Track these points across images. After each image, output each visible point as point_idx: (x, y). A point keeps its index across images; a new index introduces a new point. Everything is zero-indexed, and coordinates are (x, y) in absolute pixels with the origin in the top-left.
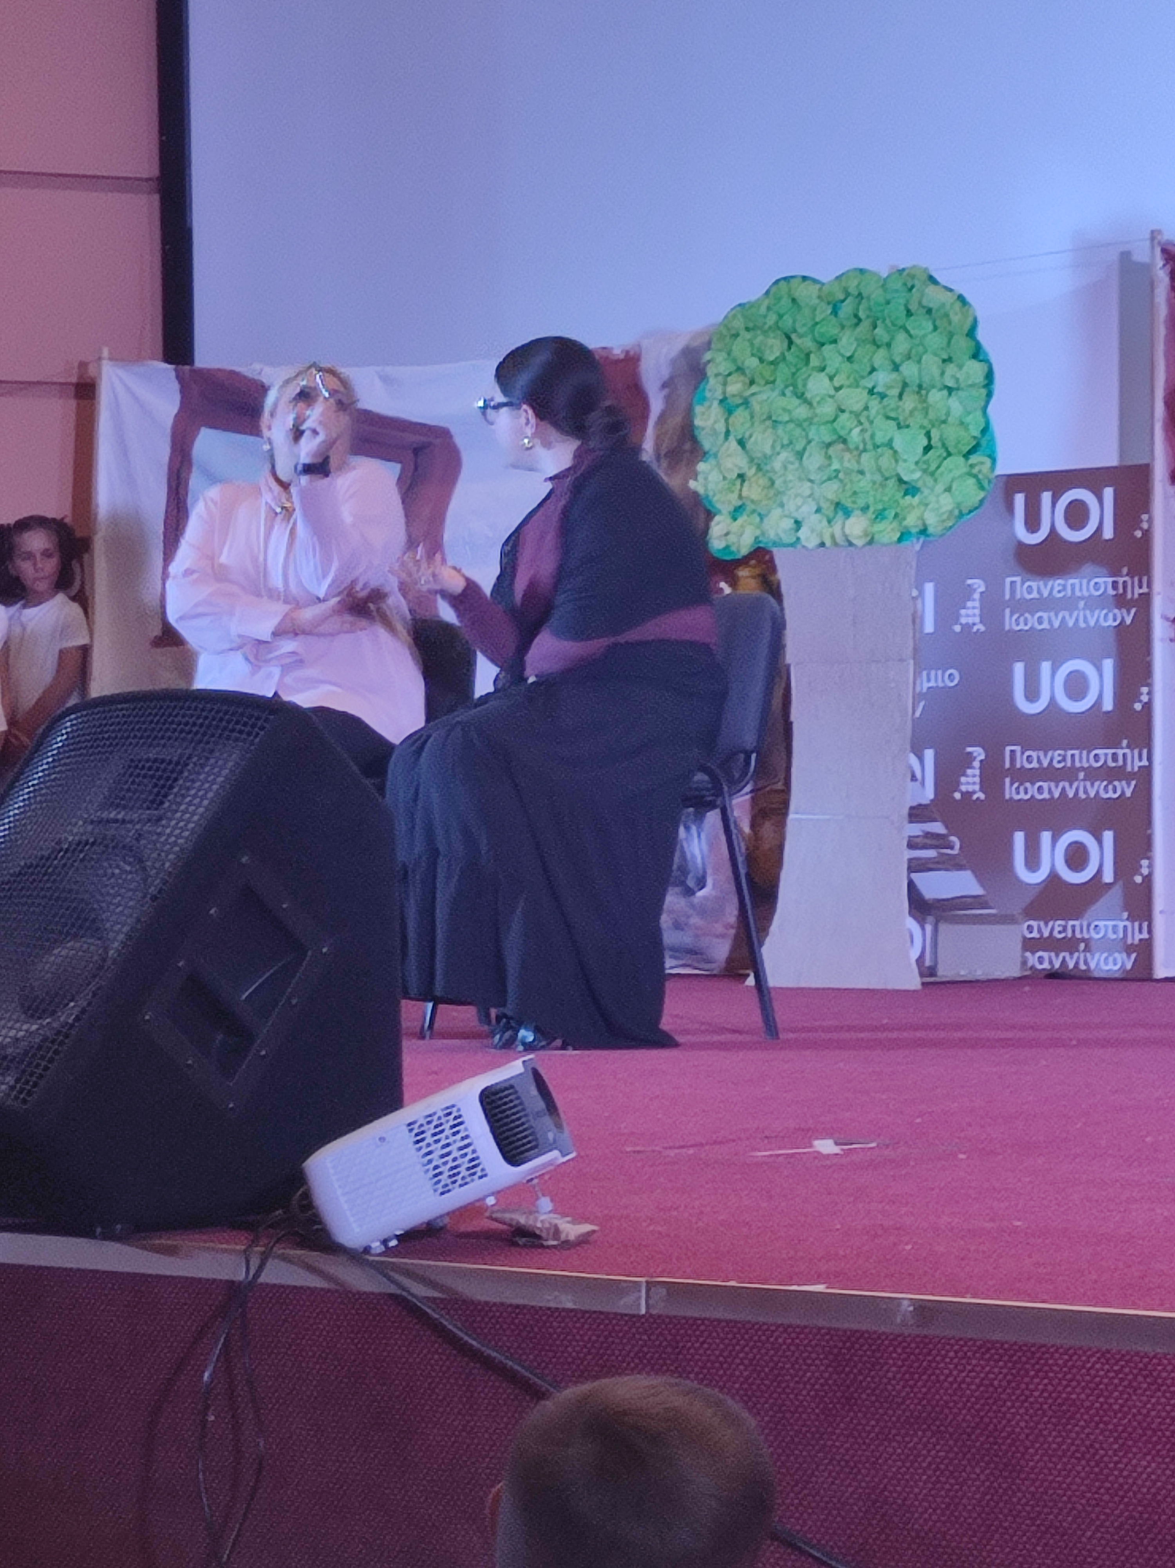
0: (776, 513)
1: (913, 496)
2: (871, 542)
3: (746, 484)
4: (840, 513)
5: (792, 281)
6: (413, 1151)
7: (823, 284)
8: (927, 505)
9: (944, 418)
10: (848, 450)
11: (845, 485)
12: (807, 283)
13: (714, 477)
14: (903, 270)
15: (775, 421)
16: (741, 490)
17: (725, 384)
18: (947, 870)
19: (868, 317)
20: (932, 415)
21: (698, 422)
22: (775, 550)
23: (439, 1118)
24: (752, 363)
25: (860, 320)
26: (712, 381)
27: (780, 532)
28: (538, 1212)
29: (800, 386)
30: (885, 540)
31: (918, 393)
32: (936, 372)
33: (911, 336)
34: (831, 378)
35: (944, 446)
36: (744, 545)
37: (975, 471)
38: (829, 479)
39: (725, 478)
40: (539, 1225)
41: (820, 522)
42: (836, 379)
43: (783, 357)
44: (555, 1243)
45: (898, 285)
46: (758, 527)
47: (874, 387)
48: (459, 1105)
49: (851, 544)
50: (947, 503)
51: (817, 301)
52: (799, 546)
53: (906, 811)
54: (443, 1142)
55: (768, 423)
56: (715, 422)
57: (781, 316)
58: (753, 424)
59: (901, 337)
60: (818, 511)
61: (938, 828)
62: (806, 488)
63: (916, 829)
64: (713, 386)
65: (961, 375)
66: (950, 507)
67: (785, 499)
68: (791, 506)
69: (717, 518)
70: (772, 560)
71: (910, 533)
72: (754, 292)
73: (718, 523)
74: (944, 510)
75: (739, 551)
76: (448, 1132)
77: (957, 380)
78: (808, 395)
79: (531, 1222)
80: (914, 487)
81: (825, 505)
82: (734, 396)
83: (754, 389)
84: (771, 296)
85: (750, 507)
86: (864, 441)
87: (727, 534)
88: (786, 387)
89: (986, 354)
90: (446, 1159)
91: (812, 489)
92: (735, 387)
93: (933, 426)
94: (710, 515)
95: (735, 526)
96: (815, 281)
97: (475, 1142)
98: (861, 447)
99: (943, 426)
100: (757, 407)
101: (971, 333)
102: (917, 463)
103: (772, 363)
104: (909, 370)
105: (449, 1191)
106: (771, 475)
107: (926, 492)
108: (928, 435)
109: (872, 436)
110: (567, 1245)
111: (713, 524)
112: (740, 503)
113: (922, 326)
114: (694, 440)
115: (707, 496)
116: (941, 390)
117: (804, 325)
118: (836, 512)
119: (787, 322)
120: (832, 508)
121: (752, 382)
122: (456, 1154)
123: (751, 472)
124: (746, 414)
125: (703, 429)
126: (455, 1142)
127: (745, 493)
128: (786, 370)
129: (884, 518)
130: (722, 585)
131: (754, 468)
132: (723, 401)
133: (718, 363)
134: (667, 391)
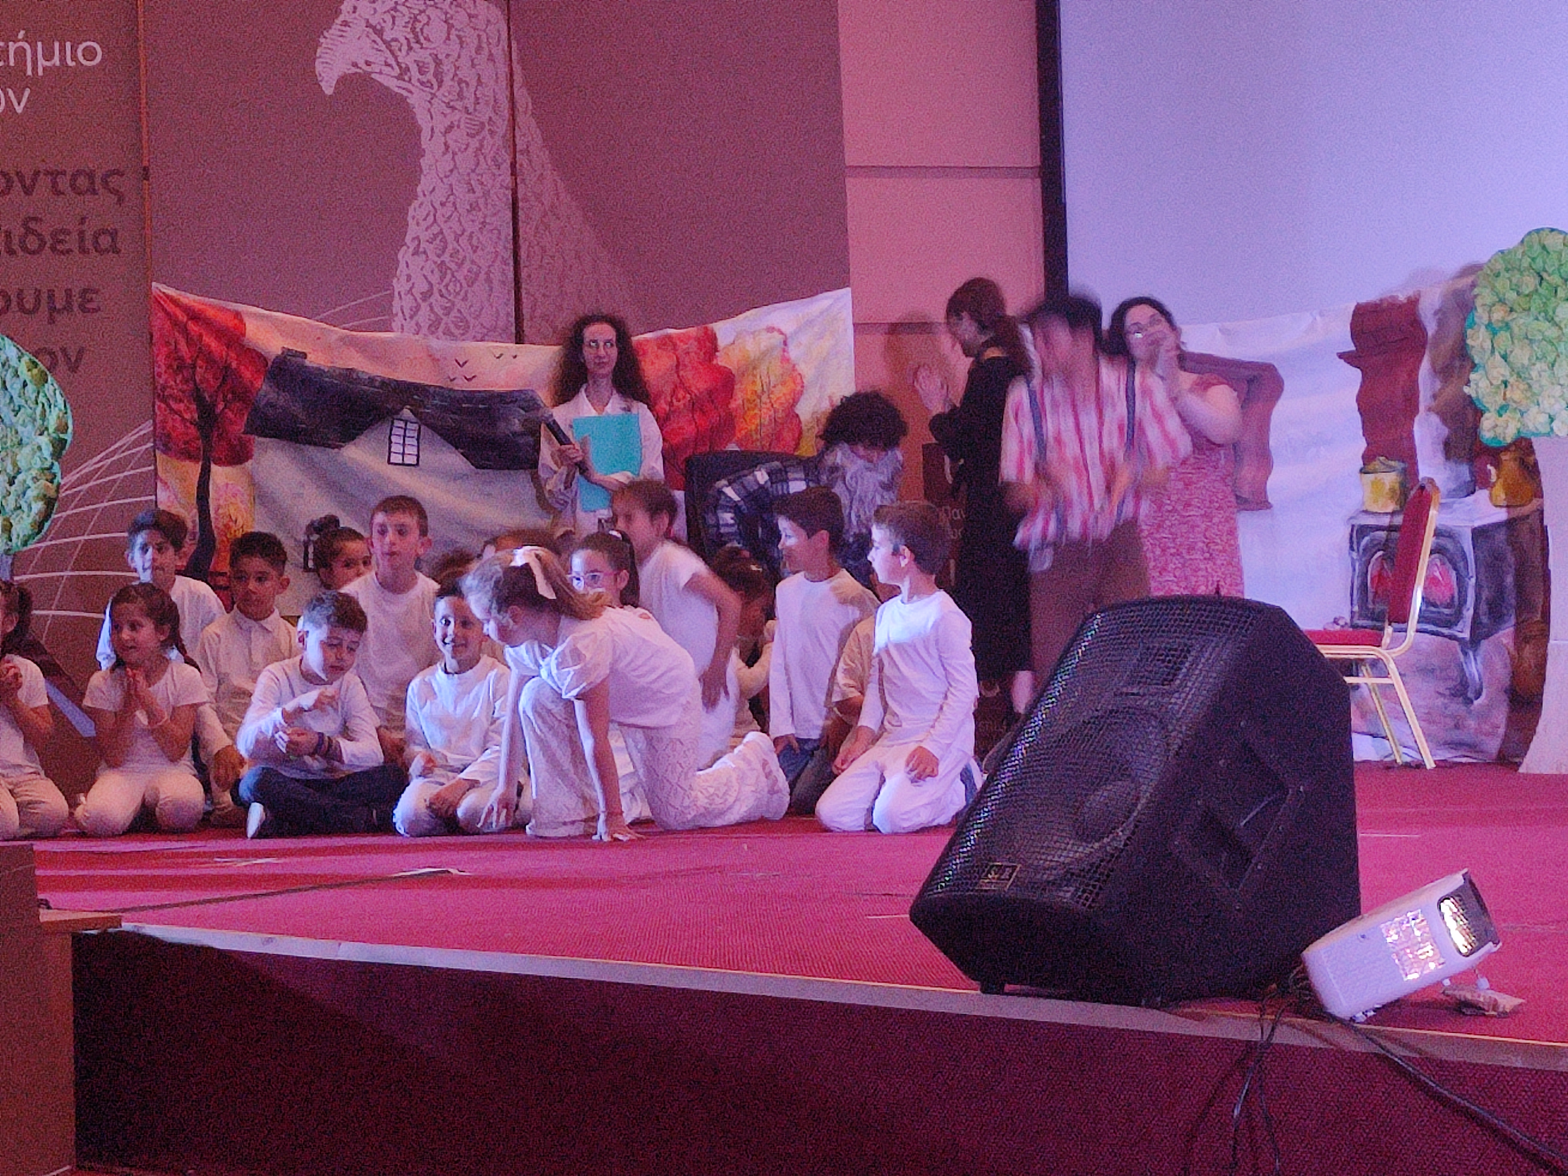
0: (1534, 409)
3: (1509, 387)
5: (1541, 232)
12: (1553, 233)
13: (1484, 384)
15: (1531, 340)
16: (1505, 393)
17: (1490, 312)
21: (1469, 342)
22: (1533, 439)
24: (1512, 296)
26: (1480, 310)
27: (1537, 425)
28: (1479, 989)
29: (1551, 313)
36: (1509, 435)
39: (1492, 384)
43: (1536, 291)
44: (1495, 1013)
46: (1520, 421)
52: (1552, 435)
55: (1526, 341)
56: (1483, 341)
57: (1533, 259)
58: (1513, 343)
62: (1556, 391)
64: (1481, 314)
67: (1541, 399)
68: (1546, 404)
69: (1487, 415)
70: (1531, 446)
72: (1511, 241)
73: (1487, 419)
75: (1504, 438)
78: (1557, 319)
79: (1474, 997)
82: (1498, 321)
83: (1515, 315)
84: (1525, 243)
85: (1513, 406)
87: (1495, 427)
88: (1539, 313)
92: (1498, 315)
94: (1479, 413)
95: (1501, 421)
96: (1560, 232)
100: (1516, 330)
103: (1527, 295)
106: (1529, 381)
111: (1483, 419)
112: (1504, 403)
114: (1467, 357)
115: (1478, 399)
117: (1553, 266)
119: (1539, 264)
121: (1512, 310)
123: (1512, 380)
124: (1508, 334)
125: (1473, 347)
127: (1508, 396)
128: (1538, 301)
130: (1489, 467)
131: (1515, 376)
132: (1489, 325)
133: (1484, 296)
134: (1439, 315)
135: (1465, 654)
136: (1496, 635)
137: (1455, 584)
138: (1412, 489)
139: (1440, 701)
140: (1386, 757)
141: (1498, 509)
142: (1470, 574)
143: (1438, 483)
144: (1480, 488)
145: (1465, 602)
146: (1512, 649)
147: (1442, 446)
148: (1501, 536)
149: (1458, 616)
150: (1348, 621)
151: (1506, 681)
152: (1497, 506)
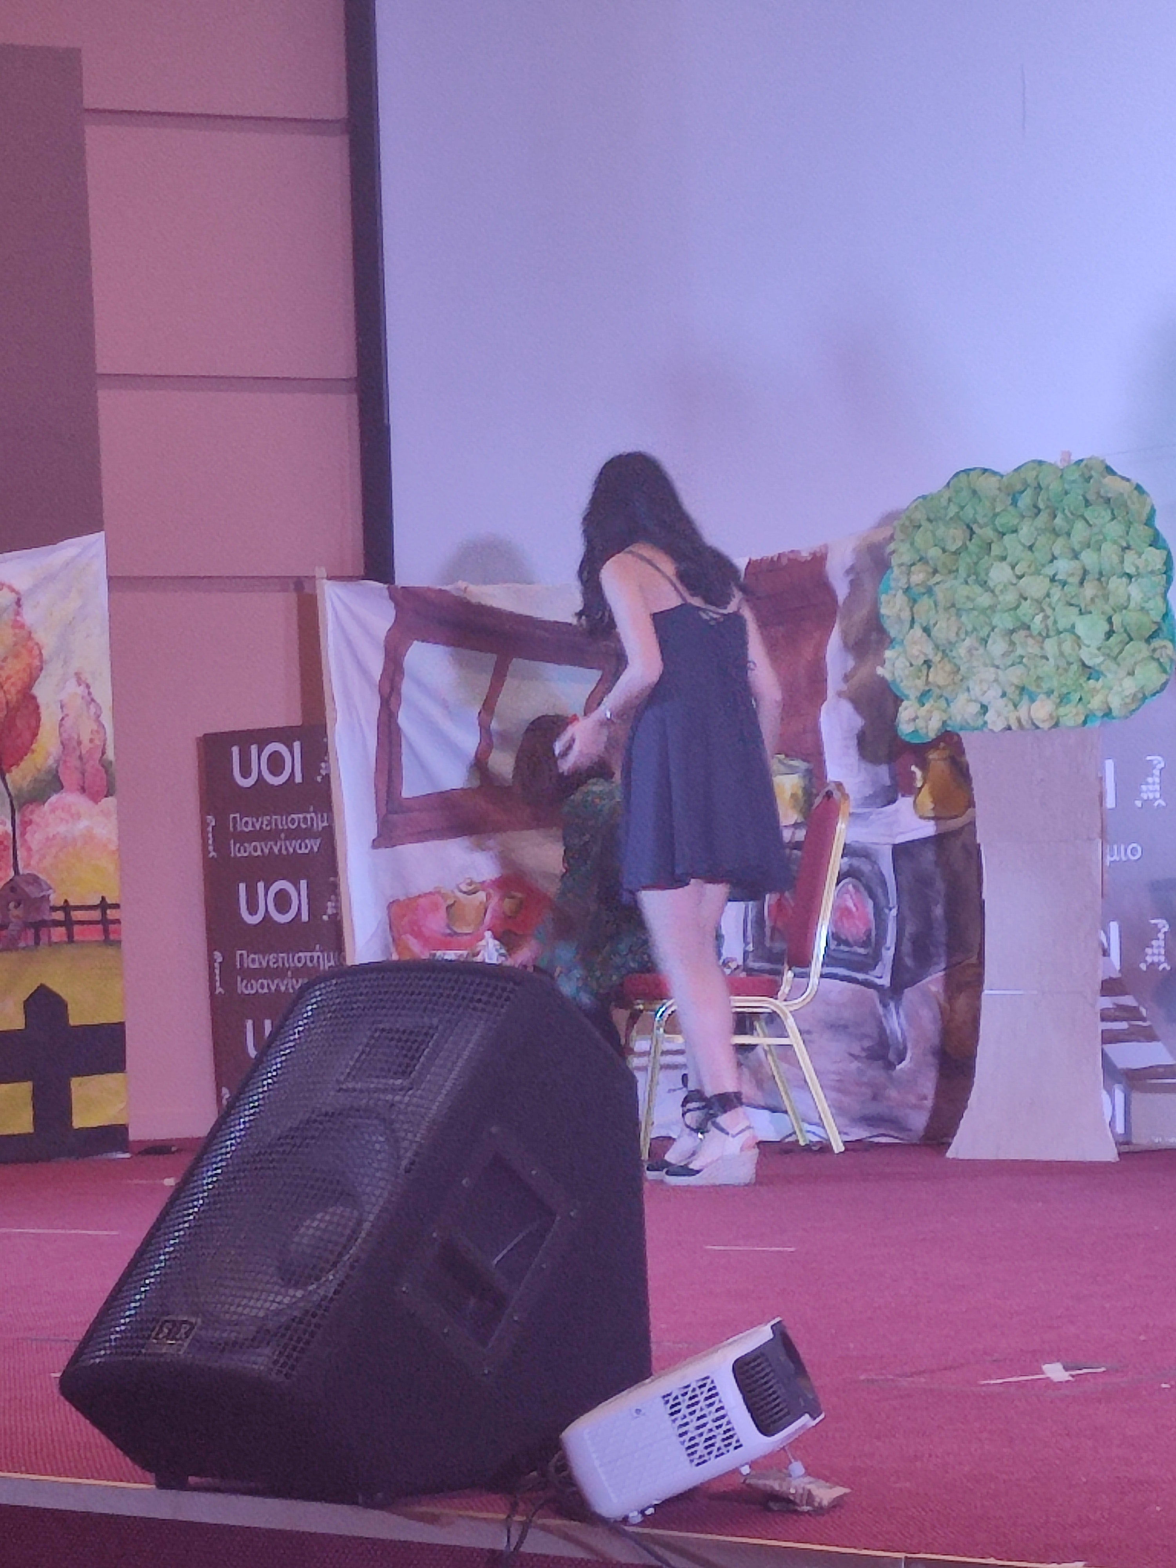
0: (963, 697)
1: (1097, 680)
2: (1056, 725)
3: (932, 670)
4: (1025, 698)
5: (972, 473)
6: (670, 1423)
7: (1002, 476)
8: (1111, 689)
9: (1125, 604)
10: (1031, 636)
11: (1029, 670)
12: (986, 474)
13: (901, 663)
14: (1082, 460)
15: (959, 610)
16: (928, 675)
17: (909, 574)
18: (1139, 1041)
19: (1047, 507)
20: (1112, 601)
21: (883, 611)
22: (962, 734)
23: (694, 1390)
24: (934, 552)
25: (1039, 511)
26: (896, 571)
27: (966, 716)
28: (790, 1476)
29: (982, 574)
30: (1071, 723)
31: (1099, 580)
32: (1115, 559)
33: (1090, 526)
34: (1013, 568)
35: (1125, 631)
36: (932, 728)
37: (1156, 655)
38: (1013, 665)
39: (911, 665)
40: (792, 1491)
41: (1006, 706)
42: (1016, 568)
43: (965, 547)
44: (808, 1508)
45: (1076, 476)
46: (945, 711)
47: (1054, 576)
48: (712, 1377)
49: (1037, 727)
50: (1130, 686)
51: (997, 492)
52: (985, 729)
53: (1098, 987)
54: (698, 1414)
55: (953, 610)
56: (900, 610)
57: (962, 508)
58: (937, 612)
59: (1079, 525)
60: (1004, 695)
61: (1128, 1000)
62: (989, 674)
63: (1107, 1002)
64: (896, 576)
65: (1140, 563)
66: (1133, 690)
67: (971, 684)
68: (976, 691)
69: (905, 703)
70: (959, 743)
71: (1094, 715)
72: (934, 484)
73: (906, 709)
74: (1127, 693)
75: (927, 735)
76: (702, 1404)
77: (1137, 568)
78: (991, 584)
79: (784, 1489)
80: (1097, 671)
81: (1010, 690)
82: (917, 585)
83: (938, 578)
84: (951, 487)
85: (937, 691)
86: (1047, 627)
87: (914, 720)
88: (969, 576)
89: (1164, 541)
90: (701, 1430)
91: (997, 674)
92: (918, 577)
93: (1115, 611)
94: (898, 700)
95: (923, 711)
96: (995, 473)
97: (729, 1414)
98: (1044, 634)
99: (1124, 611)
100: (940, 596)
101: (1149, 522)
102: (1099, 649)
103: (954, 553)
104: (1088, 558)
105: (705, 1462)
106: (956, 661)
107: (1110, 676)
108: (1110, 620)
109: (1055, 622)
110: (820, 1511)
111: (900, 709)
112: (927, 688)
113: (1099, 515)
114: (881, 630)
115: (894, 681)
116: (1121, 577)
117: (985, 516)
118: (1021, 694)
119: (969, 512)
120: (1017, 692)
121: (935, 572)
122: (711, 1425)
123: (936, 659)
124: (930, 602)
125: (889, 617)
126: (710, 1413)
127: (931, 679)
128: (968, 560)
129: (1069, 702)
130: (913, 768)
131: (940, 654)
132: (907, 590)
133: (901, 554)
134: (851, 577)
135: (885, 1006)
136: (924, 981)
137: (871, 917)
138: (817, 795)
139: (855, 1065)
140: (788, 1136)
141: (923, 822)
142: (891, 905)
143: (848, 788)
144: (903, 796)
145: (885, 938)
146: (942, 998)
147: (856, 741)
148: (929, 856)
149: (876, 958)
150: (741, 962)
151: (936, 1041)
152: (921, 817)
